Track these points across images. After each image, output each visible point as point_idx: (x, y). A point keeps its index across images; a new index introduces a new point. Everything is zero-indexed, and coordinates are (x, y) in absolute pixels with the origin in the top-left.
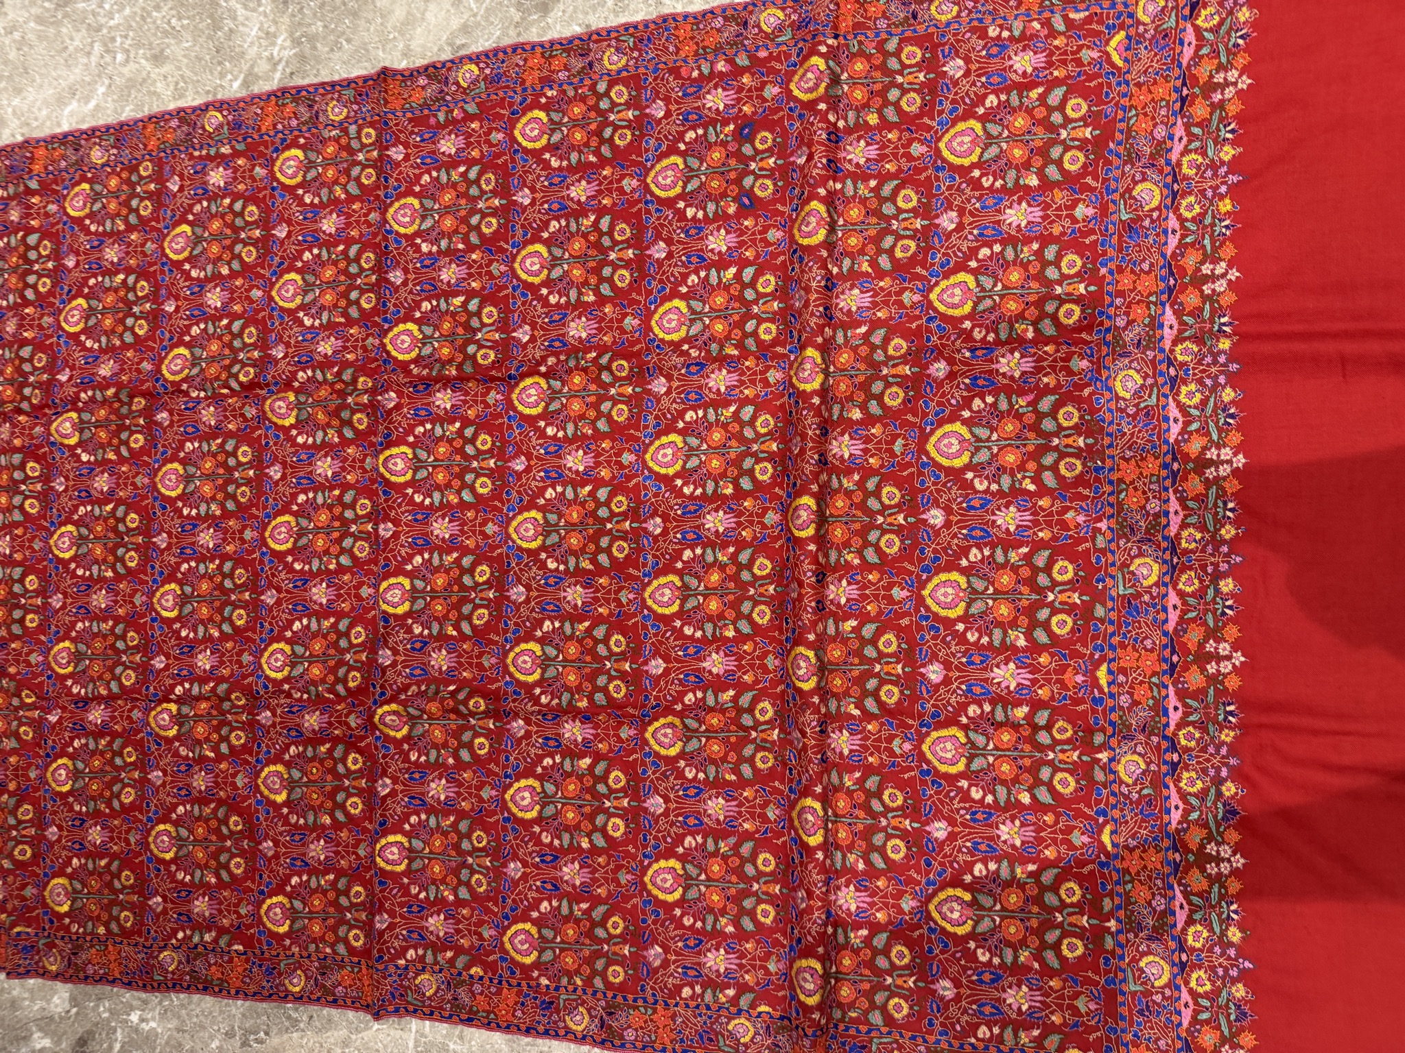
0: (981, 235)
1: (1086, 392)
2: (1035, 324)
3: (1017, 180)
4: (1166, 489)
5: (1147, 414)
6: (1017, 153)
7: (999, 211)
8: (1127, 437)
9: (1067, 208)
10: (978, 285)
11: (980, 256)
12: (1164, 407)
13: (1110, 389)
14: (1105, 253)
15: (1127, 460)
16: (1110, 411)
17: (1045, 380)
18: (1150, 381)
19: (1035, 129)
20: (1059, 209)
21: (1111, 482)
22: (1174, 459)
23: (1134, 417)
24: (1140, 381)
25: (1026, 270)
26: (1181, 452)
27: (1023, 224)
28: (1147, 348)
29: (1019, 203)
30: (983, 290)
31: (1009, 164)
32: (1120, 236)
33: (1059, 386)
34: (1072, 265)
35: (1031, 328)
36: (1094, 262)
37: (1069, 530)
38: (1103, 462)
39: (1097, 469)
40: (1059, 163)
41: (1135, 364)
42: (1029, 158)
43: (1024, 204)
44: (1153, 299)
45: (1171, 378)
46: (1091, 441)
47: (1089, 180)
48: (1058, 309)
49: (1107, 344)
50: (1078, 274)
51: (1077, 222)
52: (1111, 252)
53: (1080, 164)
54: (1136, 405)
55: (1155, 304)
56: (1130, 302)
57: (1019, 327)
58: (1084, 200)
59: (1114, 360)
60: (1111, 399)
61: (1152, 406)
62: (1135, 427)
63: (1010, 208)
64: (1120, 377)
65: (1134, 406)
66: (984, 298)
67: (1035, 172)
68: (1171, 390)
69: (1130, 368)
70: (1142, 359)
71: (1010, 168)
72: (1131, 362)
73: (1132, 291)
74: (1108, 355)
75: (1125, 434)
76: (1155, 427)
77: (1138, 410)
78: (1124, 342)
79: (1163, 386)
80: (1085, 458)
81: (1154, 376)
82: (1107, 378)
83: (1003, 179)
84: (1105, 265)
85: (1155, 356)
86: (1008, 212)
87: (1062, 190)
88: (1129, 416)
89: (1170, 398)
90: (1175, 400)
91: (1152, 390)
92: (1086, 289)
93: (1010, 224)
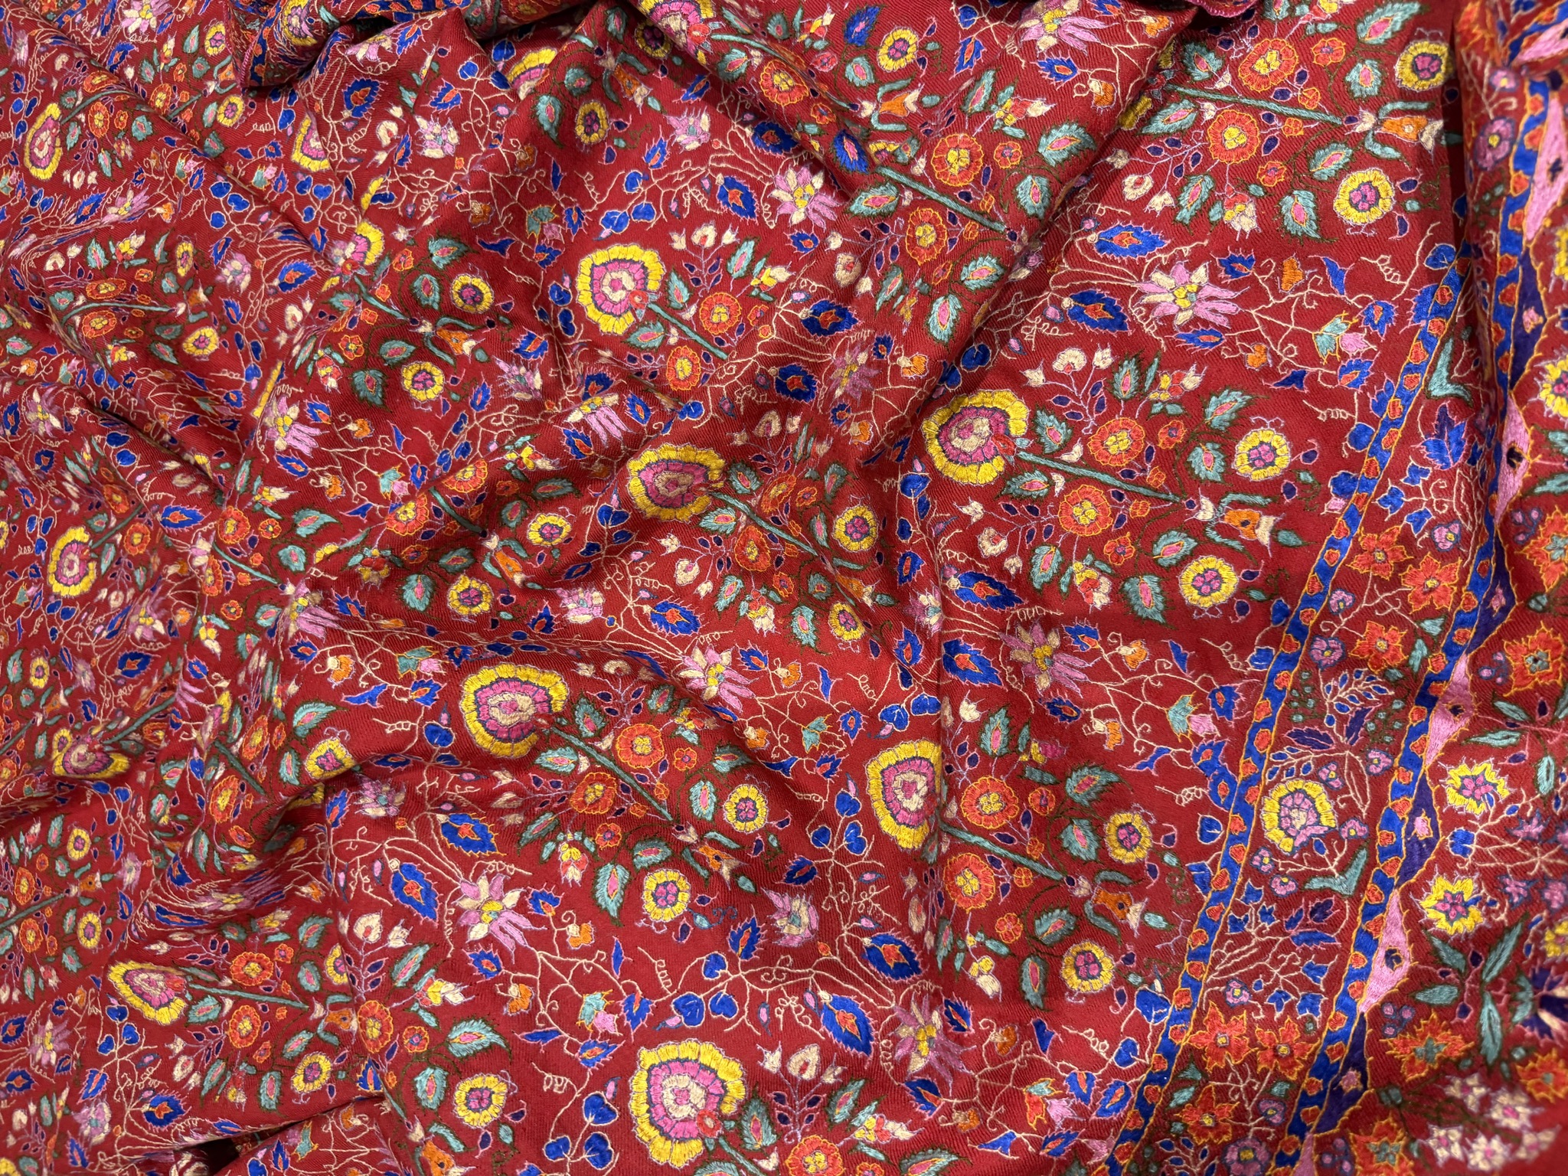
0: (1077, 314)
1: (1187, 795)
2: (1119, 577)
3: (1208, 205)
4: (1299, 1129)
5: (1321, 910)
6: (1233, 137)
7: (1137, 269)
8: (1249, 950)
9: (1302, 316)
10: (1031, 433)
11: (1058, 365)
12: (1370, 912)
13: (1246, 812)
14: (1356, 462)
15: (1230, 1010)
16: (1230, 865)
17: (1099, 726)
18: (1354, 829)
19: (1299, 91)
20: (1281, 311)
21: (1168, 1051)
22: (1356, 1061)
23: (1286, 904)
25: (1152, 436)
26: (1379, 1050)
27: (1182, 318)
28: (1373, 741)
29: (1192, 267)
30: (1037, 448)
31: (1202, 162)
32: (1410, 436)
33: (1125, 752)
34: (1262, 456)
35: (1105, 585)
36: (1321, 474)
37: (1022, 1126)
38: (1169, 988)
39: (1149, 1001)
40: (1325, 192)
41: (1330, 772)
42: (1257, 161)
43: (1201, 273)
44: (1432, 627)
45: (1413, 842)
46: (1156, 921)
47: (1383, 263)
48: (1185, 561)
49: (1275, 695)
50: (1267, 487)
51: (1315, 360)
52: (1371, 467)
53: (1375, 214)
54: (1302, 878)
55: (1432, 643)
56: (1367, 613)
57: (1080, 571)
58: (1353, 312)
59: (1279, 743)
60: (1242, 838)
61: (1340, 897)
62: (1277, 930)
63: (1166, 269)
64: (1281, 790)
65: (1292, 876)
66: (1032, 467)
67: (1258, 199)
68: (1406, 874)
69: (1315, 777)
70: (1353, 765)
71: (1201, 171)
72: (1321, 763)
73: (1384, 586)
74: (1268, 723)
75: (1246, 938)
76: (1331, 952)
77: (1300, 893)
78: (1320, 704)
79: (1385, 854)
80: (1129, 959)
81: (1371, 822)
82: (1249, 782)
83: (1176, 193)
84: (1344, 493)
85: (1389, 771)
86: (1157, 276)
87: (1306, 264)
88: (1272, 897)
89: (1395, 896)
90: (1406, 903)
91: (1352, 855)
92: (1274, 532)
93: (1151, 307)
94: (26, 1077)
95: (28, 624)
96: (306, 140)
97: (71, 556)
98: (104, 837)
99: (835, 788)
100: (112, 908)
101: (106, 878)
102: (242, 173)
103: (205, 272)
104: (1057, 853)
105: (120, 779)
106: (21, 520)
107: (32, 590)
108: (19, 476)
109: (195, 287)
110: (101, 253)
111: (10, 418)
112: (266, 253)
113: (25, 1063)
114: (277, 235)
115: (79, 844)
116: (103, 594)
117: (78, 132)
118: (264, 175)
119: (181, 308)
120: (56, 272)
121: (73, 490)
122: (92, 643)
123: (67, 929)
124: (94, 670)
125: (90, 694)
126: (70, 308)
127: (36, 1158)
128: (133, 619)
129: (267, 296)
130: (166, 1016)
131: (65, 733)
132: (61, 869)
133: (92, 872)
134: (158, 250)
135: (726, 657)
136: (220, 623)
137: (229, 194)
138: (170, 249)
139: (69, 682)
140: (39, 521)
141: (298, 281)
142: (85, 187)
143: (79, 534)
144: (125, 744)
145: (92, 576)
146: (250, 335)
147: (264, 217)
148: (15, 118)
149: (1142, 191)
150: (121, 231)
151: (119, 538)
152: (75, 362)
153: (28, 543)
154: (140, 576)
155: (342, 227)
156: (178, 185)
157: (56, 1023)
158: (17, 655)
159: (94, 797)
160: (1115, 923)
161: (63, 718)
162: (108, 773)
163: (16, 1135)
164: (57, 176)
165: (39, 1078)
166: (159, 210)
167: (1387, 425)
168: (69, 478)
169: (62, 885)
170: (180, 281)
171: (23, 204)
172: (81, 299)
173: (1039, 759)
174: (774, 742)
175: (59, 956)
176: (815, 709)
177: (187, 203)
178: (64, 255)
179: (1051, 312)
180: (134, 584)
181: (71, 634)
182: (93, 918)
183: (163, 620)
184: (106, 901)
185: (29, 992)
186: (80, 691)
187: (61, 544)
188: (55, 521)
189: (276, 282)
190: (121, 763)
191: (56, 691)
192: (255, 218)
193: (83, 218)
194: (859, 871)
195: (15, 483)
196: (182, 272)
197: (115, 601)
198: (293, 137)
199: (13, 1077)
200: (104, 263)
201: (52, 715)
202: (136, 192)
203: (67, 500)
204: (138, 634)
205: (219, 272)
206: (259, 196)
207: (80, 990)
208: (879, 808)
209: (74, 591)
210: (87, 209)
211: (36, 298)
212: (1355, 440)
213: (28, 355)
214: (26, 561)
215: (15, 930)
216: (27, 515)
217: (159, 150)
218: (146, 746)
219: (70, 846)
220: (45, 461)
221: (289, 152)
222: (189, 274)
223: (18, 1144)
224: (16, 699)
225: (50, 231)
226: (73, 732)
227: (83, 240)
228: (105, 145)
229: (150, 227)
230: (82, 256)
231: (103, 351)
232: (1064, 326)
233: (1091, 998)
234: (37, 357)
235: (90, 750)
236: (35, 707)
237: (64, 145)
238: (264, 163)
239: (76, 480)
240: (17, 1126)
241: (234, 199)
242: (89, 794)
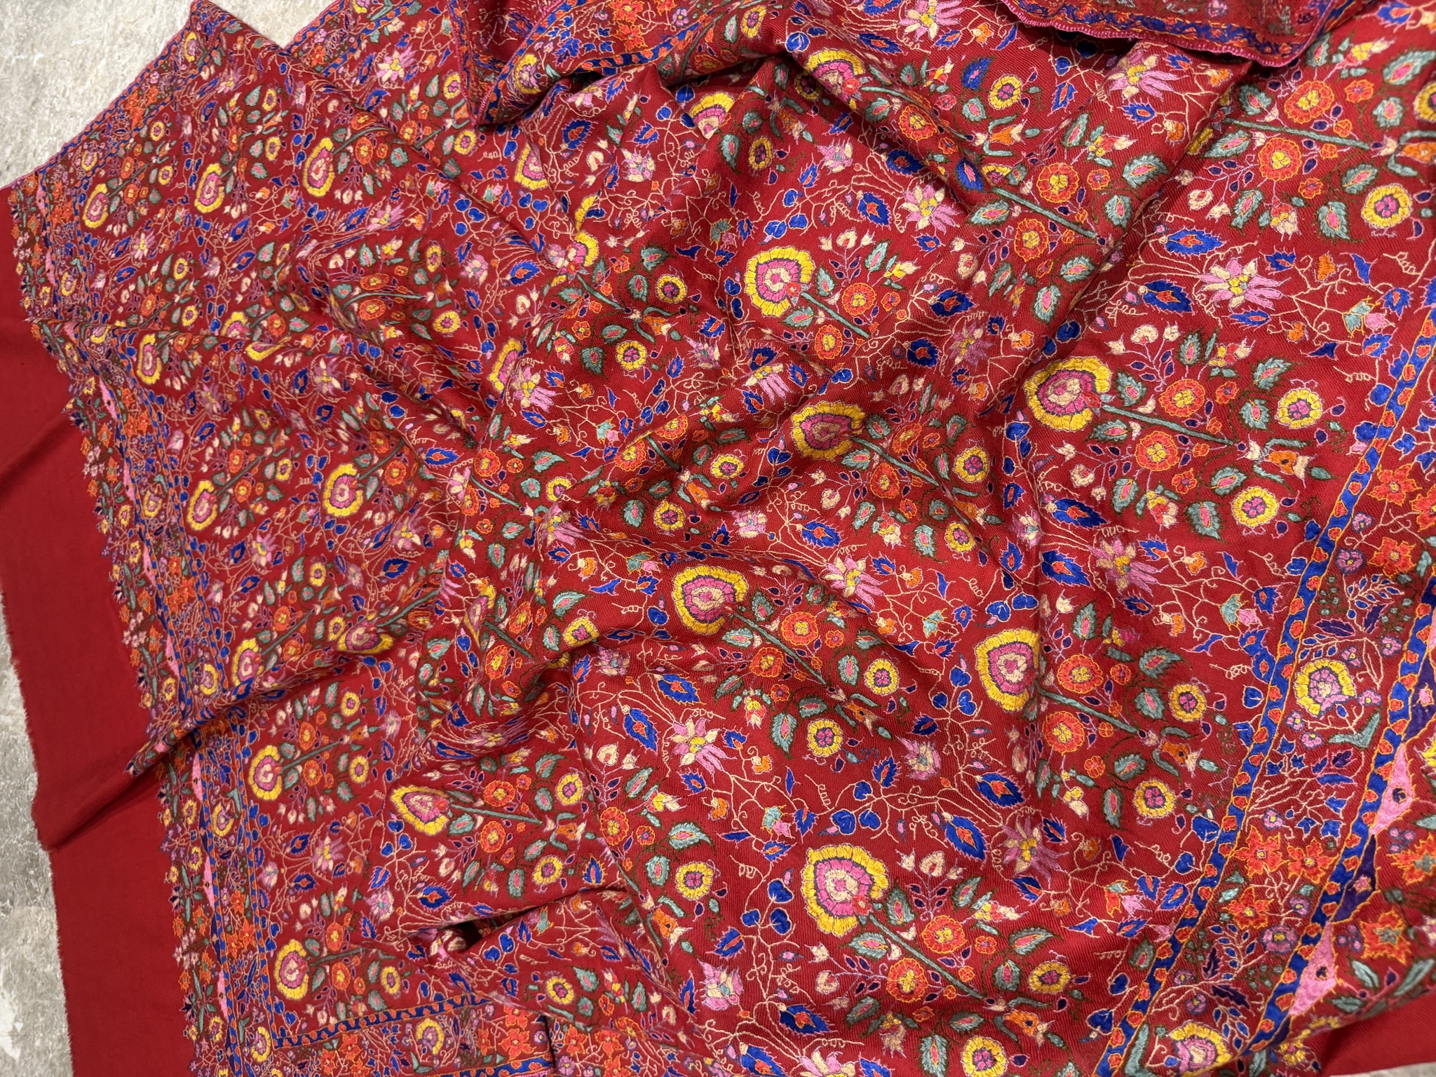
0: (1151, 299)
1: (1235, 671)
2: (1184, 503)
3: (1257, 214)
4: (1320, 918)
5: (1341, 759)
6: (1280, 159)
7: (1199, 264)
8: (1283, 788)
9: (1334, 300)
10: (1113, 390)
11: (1136, 338)
12: (1381, 761)
13: (1282, 684)
14: (1376, 414)
15: (1267, 832)
16: (1269, 724)
17: (1166, 618)
18: (1370, 698)
19: (1334, 122)
20: (1317, 297)
21: (1218, 861)
22: (1367, 870)
23: (1313, 754)
24: (1349, 690)
25: (1211, 394)
26: (1385, 862)
27: (1235, 302)
28: (1388, 630)
29: (1243, 262)
30: (1119, 402)
31: (1253, 179)
32: (1421, 394)
33: (1186, 639)
34: (1298, 411)
35: (1173, 509)
36: (1347, 424)
37: (1103, 915)
38: (1218, 817)
39: (1202, 825)
40: (1354, 203)
41: (1351, 654)
42: (1299, 178)
43: (1252, 266)
45: (1418, 708)
46: (1208, 766)
47: (1402, 260)
48: (1236, 491)
49: (1307, 594)
50: (1304, 434)
51: (1344, 334)
52: (1389, 418)
53: (1396, 220)
54: (1327, 735)
56: (1383, 532)
57: (1153, 498)
58: (1376, 296)
59: (1310, 631)
60: (1279, 704)
61: (1358, 749)
62: (1306, 773)
63: (1223, 264)
64: (1311, 667)
65: (1319, 733)
66: (1114, 417)
67: (1299, 209)
68: (1412, 731)
69: (1338, 658)
70: (1370, 649)
71: (1253, 186)
72: (1343, 647)
73: (1397, 510)
74: (1301, 616)
75: (1281, 779)
76: (1351, 788)
77: (1325, 746)
78: (1343, 601)
79: (1394, 717)
80: (1187, 794)
81: (1384, 692)
82: (1284, 661)
83: (1232, 204)
84: (1365, 438)
85: (1399, 653)
86: (1215, 269)
87: (1338, 260)
88: (1302, 748)
89: (1402, 748)
90: (1410, 753)
91: (1368, 717)
92: (1308, 469)
93: (1210, 294)
94: (309, 878)
95: (310, 537)
96: (526, 165)
97: (342, 486)
98: (371, 699)
99: (949, 665)
100: (377, 752)
101: (373, 730)
102: (475, 190)
103: (451, 269)
104: (1132, 712)
105: (385, 654)
106: (301, 458)
107: (311, 512)
108: (301, 425)
109: (443, 280)
110: (370, 255)
111: (300, 381)
112: (500, 254)
113: (309, 868)
114: (508, 240)
115: (350, 704)
116: (369, 514)
117: (347, 160)
118: (492, 193)
119: (430, 296)
120: (337, 269)
121: (344, 435)
122: (362, 552)
123: (341, 768)
124: (363, 572)
125: (359, 590)
126: (349, 297)
127: (318, 940)
128: (396, 533)
129: (501, 287)
130: (433, 829)
131: (339, 620)
132: (336, 722)
133: (361, 725)
134: (412, 251)
135: (861, 564)
136: (476, 536)
137: (469, 209)
138: (422, 251)
139: (341, 581)
140: (316, 459)
141: (527, 276)
142: (353, 204)
143: (348, 469)
144: (394, 627)
145: (359, 501)
146: (487, 318)
147: (496, 226)
148: (296, 149)
149: (1203, 203)
150: (383, 236)
151: (381, 472)
152: (343, 337)
153: (307, 476)
154: (398, 501)
155: (556, 233)
156: (428, 201)
157: (333, 839)
158: (300, 562)
159: (363, 669)
160: (1176, 766)
161: (337, 608)
162: (377, 650)
163: (303, 922)
164: (330, 194)
165: (320, 880)
166: (413, 220)
167: (1402, 385)
168: (343, 426)
169: (336, 735)
170: (430, 276)
171: (302, 215)
172: (358, 290)
173: (1119, 642)
174: (900, 629)
175: (334, 788)
176: (934, 604)
177: (436, 215)
178: (343, 257)
179: (1130, 296)
180: (394, 507)
181: (345, 545)
182: (361, 760)
183: (419, 534)
184: (371, 747)
185: (311, 815)
186: (351, 589)
187: (334, 476)
188: (329, 460)
189: (508, 277)
190: (387, 641)
191: (331, 588)
192: (489, 226)
193: (352, 226)
194: (970, 727)
195: (297, 430)
196: (431, 268)
197: (379, 519)
198: (516, 162)
199: (299, 879)
200: (372, 261)
201: (328, 606)
202: (393, 206)
203: (338, 443)
204: (400, 544)
205: (462, 269)
206: (490, 209)
207: (352, 814)
208: (986, 680)
209: (345, 512)
210: (354, 220)
211: (318, 289)
212: (1376, 397)
213: (306, 332)
214: (305, 489)
215: (300, 769)
216: (307, 453)
217: (413, 174)
218: (408, 629)
219: (344, 706)
220: (325, 413)
221: (512, 174)
222: (438, 271)
223: (304, 929)
224: (299, 593)
225: (327, 237)
226: (345, 619)
227: (356, 244)
228: (368, 170)
229: (407, 234)
230: (356, 257)
231: (377, 330)
232: (1140, 308)
233: (1158, 823)
234: (313, 333)
235: (367, 632)
236: (314, 600)
237: (336, 170)
238: (492, 183)
239: (349, 428)
240: (303, 916)
241: (474, 213)
242: (359, 666)
